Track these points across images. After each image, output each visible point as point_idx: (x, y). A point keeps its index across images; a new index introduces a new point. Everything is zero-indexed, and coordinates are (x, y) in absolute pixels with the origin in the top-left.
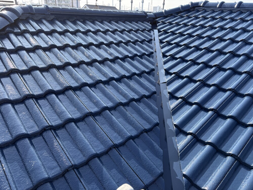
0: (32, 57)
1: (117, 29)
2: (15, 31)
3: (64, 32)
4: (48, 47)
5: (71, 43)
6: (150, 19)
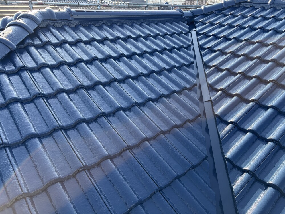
1: (150, 34)
2: (35, 43)
3: (90, 41)
4: (74, 62)
5: (99, 54)
6: (187, 18)
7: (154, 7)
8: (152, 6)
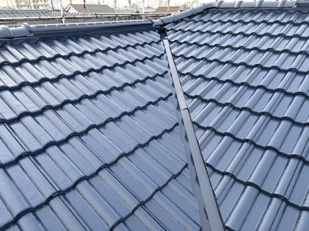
0: (18, 98)
1: (120, 46)
3: (54, 57)
5: (66, 71)
6: (157, 27)
8: (122, 16)
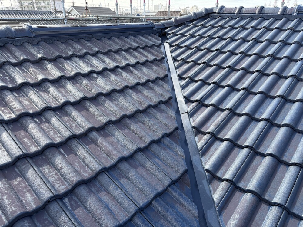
6: (158, 30)
7: (125, 19)
8: (123, 18)
